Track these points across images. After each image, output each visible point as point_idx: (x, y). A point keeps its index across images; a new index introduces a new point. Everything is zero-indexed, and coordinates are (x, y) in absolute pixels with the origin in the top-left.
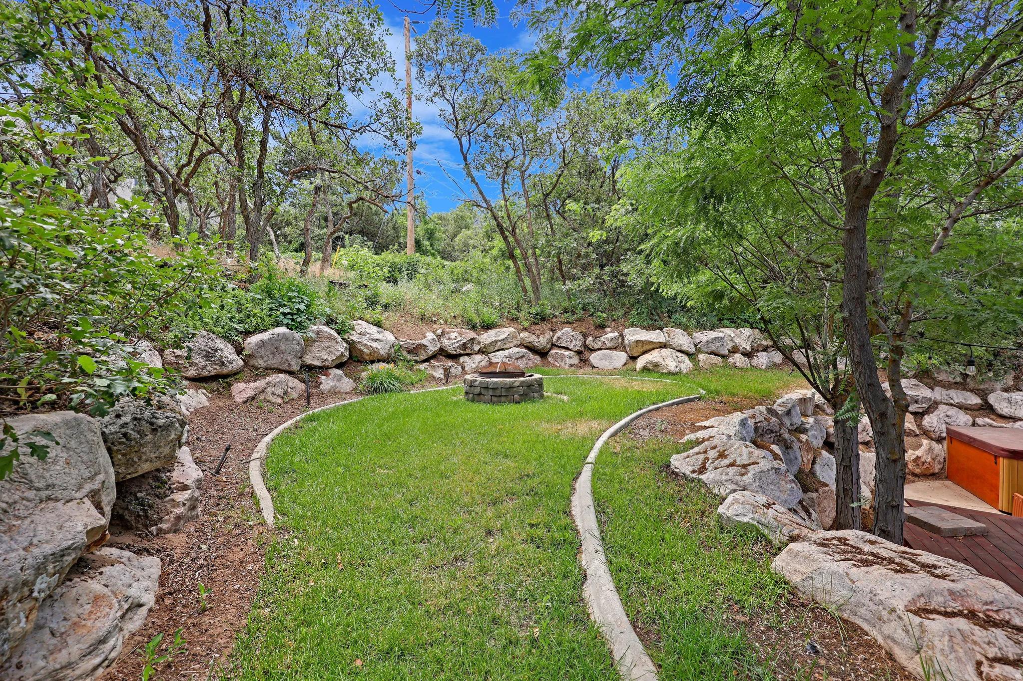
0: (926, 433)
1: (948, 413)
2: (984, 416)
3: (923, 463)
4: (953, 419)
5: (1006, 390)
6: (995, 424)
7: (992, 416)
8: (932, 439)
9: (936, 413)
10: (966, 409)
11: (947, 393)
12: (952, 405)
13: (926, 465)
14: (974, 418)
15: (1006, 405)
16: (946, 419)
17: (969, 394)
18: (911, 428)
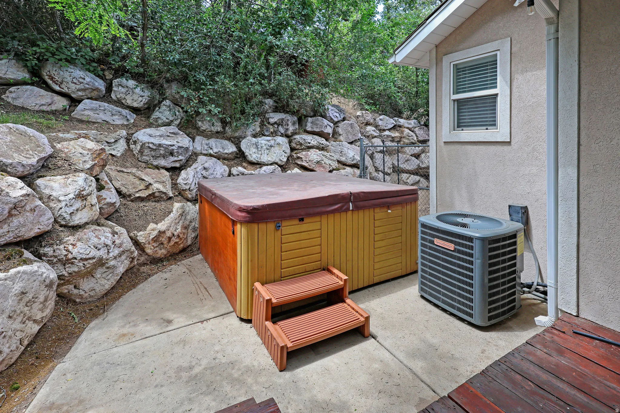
0: (181, 194)
1: (206, 165)
2: (238, 165)
3: (170, 239)
4: (211, 171)
5: (255, 136)
6: (246, 171)
7: (244, 164)
8: (188, 200)
9: (194, 166)
10: (224, 159)
11: (207, 142)
12: (211, 155)
13: (174, 240)
14: (230, 167)
15: (254, 150)
16: (204, 172)
17: (226, 142)
18: (162, 189)
